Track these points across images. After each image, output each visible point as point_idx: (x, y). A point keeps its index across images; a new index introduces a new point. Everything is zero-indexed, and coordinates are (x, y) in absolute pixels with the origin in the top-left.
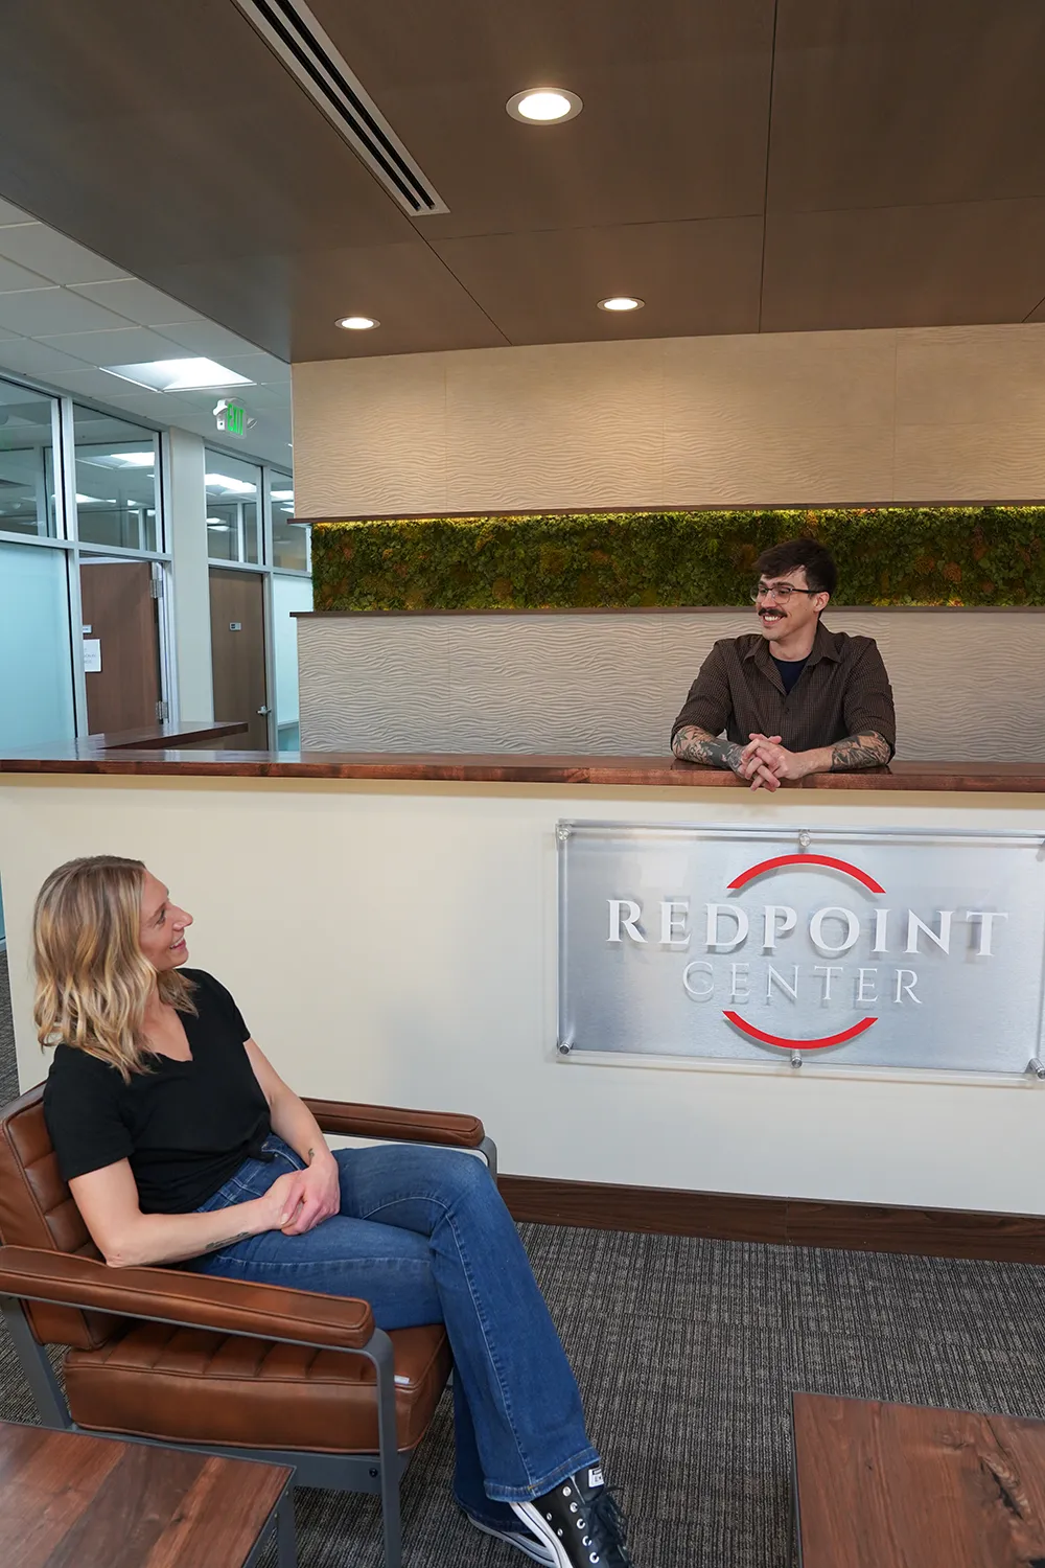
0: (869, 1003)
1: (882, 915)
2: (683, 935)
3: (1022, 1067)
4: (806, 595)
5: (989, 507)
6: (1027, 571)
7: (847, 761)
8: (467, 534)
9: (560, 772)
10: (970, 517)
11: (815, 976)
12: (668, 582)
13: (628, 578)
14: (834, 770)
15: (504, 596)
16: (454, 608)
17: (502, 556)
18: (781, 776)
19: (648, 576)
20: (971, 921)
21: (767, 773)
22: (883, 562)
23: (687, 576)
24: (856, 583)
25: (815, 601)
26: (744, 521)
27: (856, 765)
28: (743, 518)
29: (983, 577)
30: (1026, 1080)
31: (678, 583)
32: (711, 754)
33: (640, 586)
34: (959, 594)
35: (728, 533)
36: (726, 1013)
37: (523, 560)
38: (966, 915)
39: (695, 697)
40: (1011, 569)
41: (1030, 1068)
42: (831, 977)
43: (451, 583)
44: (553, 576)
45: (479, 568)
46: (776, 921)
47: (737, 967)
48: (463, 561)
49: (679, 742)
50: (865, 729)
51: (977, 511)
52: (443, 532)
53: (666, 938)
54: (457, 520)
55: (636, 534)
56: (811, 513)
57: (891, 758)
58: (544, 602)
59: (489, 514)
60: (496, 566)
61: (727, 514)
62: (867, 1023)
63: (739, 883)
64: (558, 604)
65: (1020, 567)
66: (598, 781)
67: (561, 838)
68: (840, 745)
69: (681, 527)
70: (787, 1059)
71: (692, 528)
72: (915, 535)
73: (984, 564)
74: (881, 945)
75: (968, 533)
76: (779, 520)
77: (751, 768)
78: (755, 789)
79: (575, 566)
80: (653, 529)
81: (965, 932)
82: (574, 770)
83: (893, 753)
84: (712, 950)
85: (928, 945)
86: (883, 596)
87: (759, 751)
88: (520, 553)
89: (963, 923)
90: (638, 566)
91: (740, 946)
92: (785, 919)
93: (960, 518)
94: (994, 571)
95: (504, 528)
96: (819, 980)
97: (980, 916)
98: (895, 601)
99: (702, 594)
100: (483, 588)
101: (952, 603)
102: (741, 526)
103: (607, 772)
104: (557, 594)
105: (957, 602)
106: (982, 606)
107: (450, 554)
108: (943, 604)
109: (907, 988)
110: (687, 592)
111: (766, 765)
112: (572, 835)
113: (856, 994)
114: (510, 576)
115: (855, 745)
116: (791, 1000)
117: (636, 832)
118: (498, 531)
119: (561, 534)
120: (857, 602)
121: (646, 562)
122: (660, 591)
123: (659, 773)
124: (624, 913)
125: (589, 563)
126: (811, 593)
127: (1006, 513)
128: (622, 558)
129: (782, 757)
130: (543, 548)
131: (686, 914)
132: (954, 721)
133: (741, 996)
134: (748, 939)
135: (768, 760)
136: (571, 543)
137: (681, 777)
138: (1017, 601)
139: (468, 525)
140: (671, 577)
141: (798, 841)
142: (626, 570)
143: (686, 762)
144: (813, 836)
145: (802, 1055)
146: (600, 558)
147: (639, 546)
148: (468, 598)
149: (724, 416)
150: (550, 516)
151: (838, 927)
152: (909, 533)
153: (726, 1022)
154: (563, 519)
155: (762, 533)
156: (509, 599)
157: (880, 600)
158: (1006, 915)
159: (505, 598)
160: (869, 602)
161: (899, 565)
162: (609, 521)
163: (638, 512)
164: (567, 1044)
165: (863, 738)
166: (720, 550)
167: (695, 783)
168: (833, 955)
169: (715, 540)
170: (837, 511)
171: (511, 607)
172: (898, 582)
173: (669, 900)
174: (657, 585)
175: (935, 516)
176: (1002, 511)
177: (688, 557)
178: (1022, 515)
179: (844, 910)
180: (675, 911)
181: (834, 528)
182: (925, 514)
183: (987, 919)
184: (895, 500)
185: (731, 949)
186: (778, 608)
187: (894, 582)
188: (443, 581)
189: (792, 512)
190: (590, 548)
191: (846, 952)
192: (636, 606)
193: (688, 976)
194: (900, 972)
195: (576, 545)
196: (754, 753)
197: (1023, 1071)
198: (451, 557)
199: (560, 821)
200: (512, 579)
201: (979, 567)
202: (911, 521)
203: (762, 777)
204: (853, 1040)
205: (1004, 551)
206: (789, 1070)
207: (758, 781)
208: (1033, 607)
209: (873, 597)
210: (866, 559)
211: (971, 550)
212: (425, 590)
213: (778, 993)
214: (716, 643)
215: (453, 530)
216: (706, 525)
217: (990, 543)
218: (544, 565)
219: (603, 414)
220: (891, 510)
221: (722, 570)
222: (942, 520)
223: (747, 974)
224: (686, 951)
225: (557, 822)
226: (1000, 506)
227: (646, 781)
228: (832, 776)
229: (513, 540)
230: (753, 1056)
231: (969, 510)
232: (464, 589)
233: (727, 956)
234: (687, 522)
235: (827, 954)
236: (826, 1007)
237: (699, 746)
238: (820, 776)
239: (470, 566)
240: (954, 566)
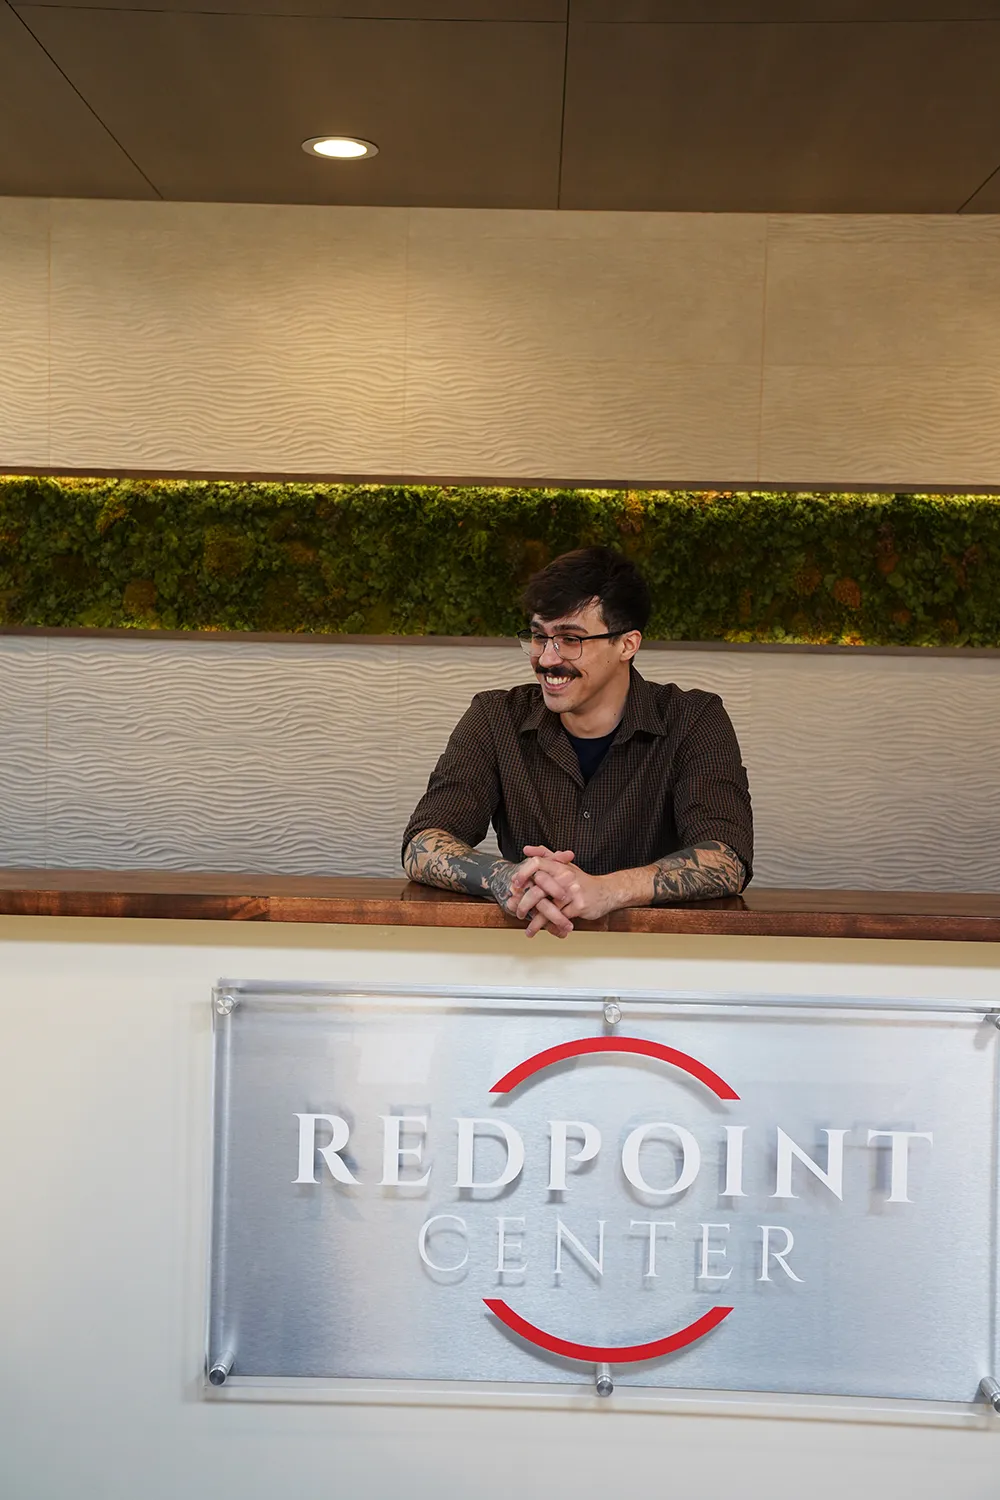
0: (717, 1282)
1: (735, 1136)
2: (419, 1170)
3: (969, 1392)
4: (606, 641)
5: (903, 493)
6: (960, 595)
7: (676, 890)
8: (83, 503)
9: (221, 902)
10: (874, 508)
11: (632, 1237)
12: (408, 596)
13: (346, 588)
14: (656, 903)
15: (143, 609)
16: (59, 624)
17: (140, 544)
18: (573, 916)
19: (378, 585)
20: (874, 1144)
21: (552, 912)
22: (743, 574)
23: (440, 588)
24: (700, 606)
25: (621, 645)
26: (529, 504)
27: (692, 894)
28: (528, 500)
29: (894, 602)
30: (975, 1415)
31: (425, 598)
32: (464, 876)
33: (364, 601)
34: (857, 626)
35: (504, 521)
36: (487, 1302)
37: (175, 552)
38: (867, 1134)
39: (441, 783)
40: (936, 589)
41: (982, 1395)
42: (657, 1238)
43: (55, 583)
44: (224, 580)
45: (104, 562)
46: (567, 1145)
47: (507, 1223)
48: (75, 548)
49: (414, 855)
50: (704, 838)
51: (886, 500)
52: (42, 499)
53: (390, 1177)
54: (64, 480)
55: (360, 518)
56: (633, 496)
57: (744, 886)
58: (208, 622)
59: (121, 474)
60: (130, 559)
61: (504, 492)
62: (717, 1315)
63: (510, 1084)
64: (232, 625)
65: (950, 587)
66: (282, 918)
67: (221, 1011)
68: (667, 863)
69: (431, 510)
70: (588, 1380)
71: (449, 512)
72: (791, 535)
73: (896, 581)
74: (734, 1187)
75: (870, 533)
76: (583, 505)
77: (526, 902)
78: (532, 935)
79: (260, 565)
80: (387, 511)
81: (867, 1161)
82: (244, 900)
83: (749, 875)
84: (465, 1195)
85: (810, 1185)
86: (742, 628)
87: (538, 878)
88: (171, 540)
89: (864, 1148)
90: (361, 568)
91: (511, 1188)
92: (582, 1142)
93: (860, 510)
94: (910, 593)
95: (144, 498)
96: (639, 1244)
97: (890, 1137)
98: (760, 635)
99: (463, 617)
100: (109, 594)
101: (846, 640)
102: (524, 512)
103: (299, 903)
104: (231, 609)
105: (854, 639)
106: (892, 646)
107: (53, 536)
108: (833, 642)
109: (778, 1256)
110: (439, 613)
111: (549, 898)
112: (237, 1009)
113: (698, 1266)
114: (153, 576)
115: (690, 864)
116: (595, 1279)
117: (347, 1000)
118: (135, 502)
119: (239, 512)
120: (702, 635)
121: (374, 563)
122: (397, 610)
123: (381, 906)
124: (322, 1134)
125: (283, 561)
126: (613, 636)
127: (928, 504)
128: (336, 555)
129: (575, 886)
130: (210, 535)
131: (424, 1136)
132: (850, 822)
133: (513, 1272)
134: (525, 1177)
135: (553, 889)
136: (254, 528)
137: (416, 912)
138: (945, 638)
139: (84, 490)
140: (414, 588)
141: (601, 1015)
142: (341, 575)
143: (426, 888)
144: (624, 1007)
145: (614, 1373)
146: (302, 554)
147: (364, 537)
148: (83, 609)
149: (501, 339)
150: (222, 483)
151: (669, 1155)
152: (782, 531)
153: (488, 1316)
154: (242, 489)
155: (557, 523)
156: (151, 613)
157: (737, 633)
158: (929, 1136)
159: (144, 613)
160: (720, 637)
161: (767, 581)
162: (318, 496)
163: (364, 483)
164: (222, 1366)
165: (701, 851)
166: (491, 550)
167: (439, 922)
168: (660, 1202)
169: (484, 533)
170: (672, 493)
171: (153, 628)
172: (765, 606)
173: (395, 1112)
174: (392, 601)
175: (821, 507)
176: (922, 502)
177: (441, 557)
178: (953, 508)
179: (675, 1128)
180: (405, 1130)
181: (668, 520)
182: (807, 502)
183: (899, 1142)
184: (762, 480)
185: (496, 1193)
186: (566, 664)
187: (759, 605)
188: (40, 581)
189: (604, 493)
190: (284, 536)
191: (683, 1194)
192: (357, 632)
193: (427, 1240)
194: (766, 1229)
195: (263, 530)
196: (531, 879)
197: (971, 1399)
198: (55, 541)
199: (221, 982)
200: (156, 581)
201: (888, 585)
202: (786, 512)
203: (544, 916)
204: (696, 1347)
205: (924, 561)
206: (591, 1400)
207: (537, 922)
208: (969, 649)
209: (726, 627)
210: (715, 568)
211: (875, 559)
212: (10, 594)
213: (572, 1266)
214: (477, 696)
215: (58, 495)
216: (470, 509)
217: (905, 549)
218: (209, 561)
219: (312, 323)
220: (755, 494)
221: (494, 579)
222: (832, 513)
223: (522, 1234)
224: (423, 1197)
225: (215, 985)
226: (920, 493)
227: (360, 917)
228: (655, 912)
229: (161, 519)
230: (535, 1377)
231: (872, 499)
232: (76, 594)
233: (491, 1205)
234: (440, 501)
235: (648, 1200)
236: (651, 1290)
237: (445, 864)
238: (636, 912)
239: (86, 559)
240: (849, 584)
